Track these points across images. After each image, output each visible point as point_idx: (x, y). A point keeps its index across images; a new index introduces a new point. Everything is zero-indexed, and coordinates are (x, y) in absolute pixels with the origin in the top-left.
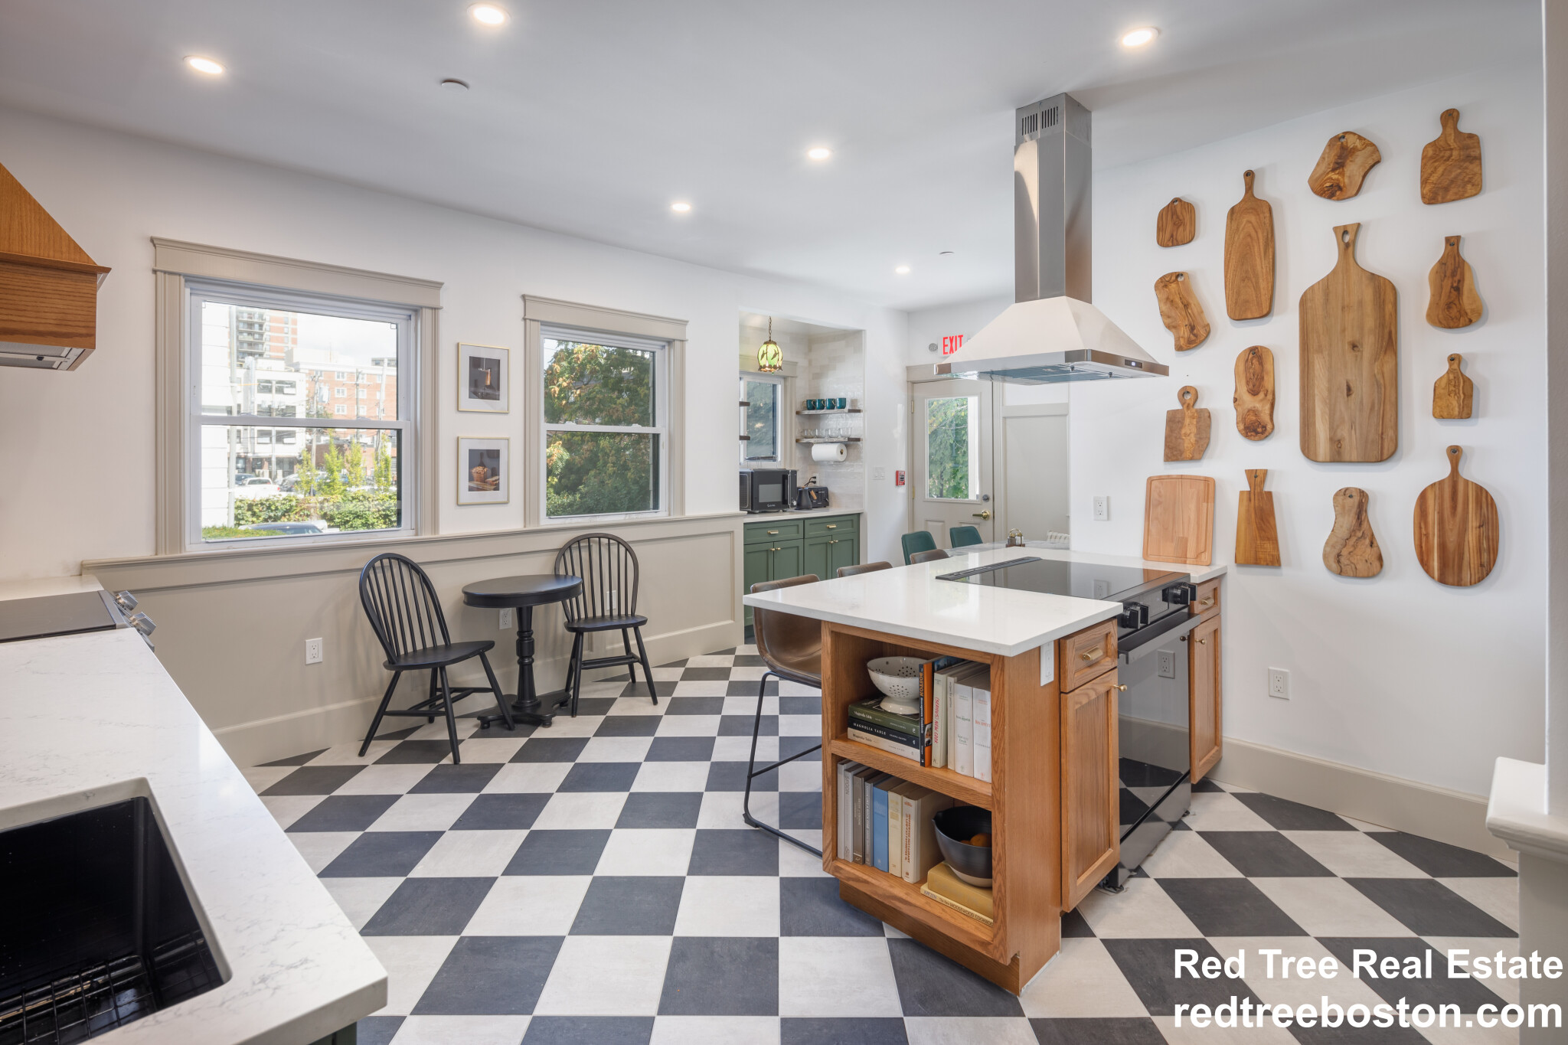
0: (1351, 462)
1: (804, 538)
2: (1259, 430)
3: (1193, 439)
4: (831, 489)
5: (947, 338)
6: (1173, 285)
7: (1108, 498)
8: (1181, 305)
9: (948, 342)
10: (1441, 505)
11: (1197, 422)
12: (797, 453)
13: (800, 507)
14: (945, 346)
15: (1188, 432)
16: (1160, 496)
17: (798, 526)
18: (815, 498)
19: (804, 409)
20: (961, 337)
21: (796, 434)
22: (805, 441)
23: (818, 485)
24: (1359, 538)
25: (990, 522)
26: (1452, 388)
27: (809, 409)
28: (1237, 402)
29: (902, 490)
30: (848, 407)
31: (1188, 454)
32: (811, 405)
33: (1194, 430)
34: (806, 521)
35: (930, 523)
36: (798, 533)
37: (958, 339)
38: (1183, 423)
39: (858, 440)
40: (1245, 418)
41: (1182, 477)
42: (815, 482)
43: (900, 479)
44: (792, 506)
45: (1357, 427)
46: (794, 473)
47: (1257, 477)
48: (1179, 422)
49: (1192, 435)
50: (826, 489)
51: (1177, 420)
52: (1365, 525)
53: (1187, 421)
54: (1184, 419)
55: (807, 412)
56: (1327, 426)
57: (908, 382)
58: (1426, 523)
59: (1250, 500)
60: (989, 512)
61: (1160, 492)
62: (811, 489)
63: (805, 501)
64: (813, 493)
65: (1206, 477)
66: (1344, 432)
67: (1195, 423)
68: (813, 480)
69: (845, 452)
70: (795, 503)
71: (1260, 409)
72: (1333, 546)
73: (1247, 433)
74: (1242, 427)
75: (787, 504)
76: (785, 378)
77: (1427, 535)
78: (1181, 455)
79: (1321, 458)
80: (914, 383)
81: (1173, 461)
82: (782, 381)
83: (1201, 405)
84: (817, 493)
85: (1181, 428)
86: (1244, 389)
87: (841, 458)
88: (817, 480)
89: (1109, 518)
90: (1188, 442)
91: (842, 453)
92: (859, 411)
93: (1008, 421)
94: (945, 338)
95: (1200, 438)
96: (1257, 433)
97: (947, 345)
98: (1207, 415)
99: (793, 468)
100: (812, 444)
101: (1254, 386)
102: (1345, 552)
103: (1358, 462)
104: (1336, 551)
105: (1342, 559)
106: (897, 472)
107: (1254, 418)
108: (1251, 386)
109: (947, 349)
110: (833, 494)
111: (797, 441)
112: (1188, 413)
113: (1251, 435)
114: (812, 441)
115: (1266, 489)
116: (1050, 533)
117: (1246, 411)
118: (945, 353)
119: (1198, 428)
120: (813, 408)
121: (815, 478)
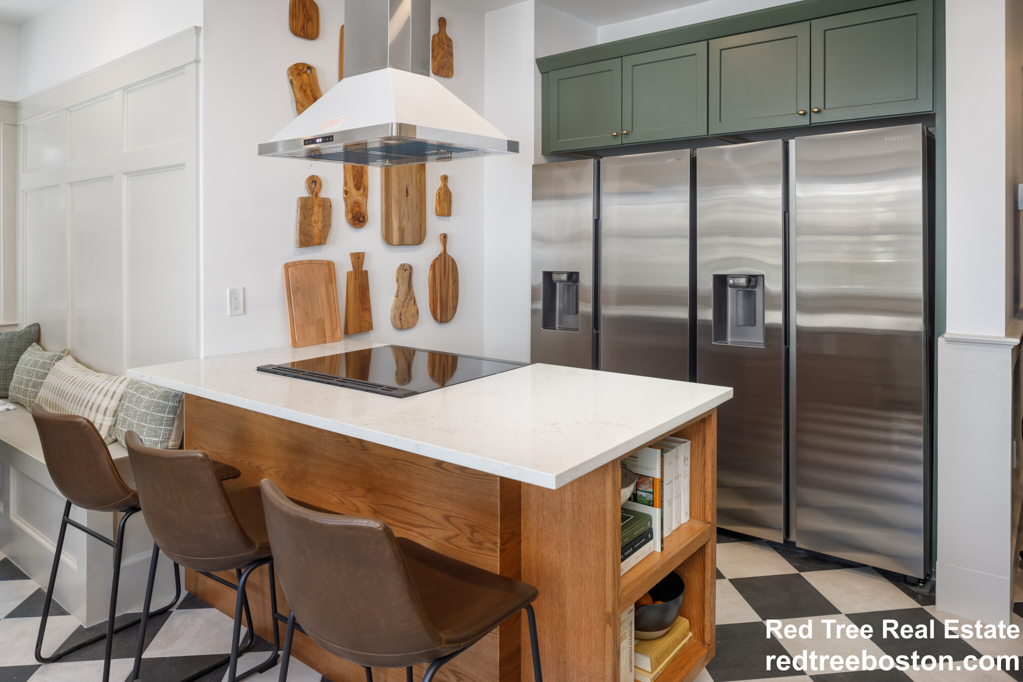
0: (408, 245)
2: (361, 219)
3: (320, 225)
6: (305, 76)
7: (244, 289)
8: (311, 97)
10: (441, 272)
11: (323, 211)
15: (317, 219)
16: (297, 282)
24: (409, 300)
26: (445, 197)
28: (348, 195)
31: (317, 240)
33: (321, 218)
38: (313, 211)
40: (353, 209)
41: (311, 262)
45: (411, 219)
47: (358, 259)
48: (310, 209)
49: (320, 222)
51: (308, 207)
52: (411, 291)
53: (316, 209)
54: (313, 207)
56: (398, 218)
58: (435, 285)
59: (356, 279)
61: (297, 278)
65: (328, 261)
66: (405, 223)
67: (321, 211)
71: (361, 202)
72: (398, 308)
73: (354, 222)
74: (351, 216)
77: (436, 292)
78: (312, 242)
79: (395, 243)
81: (306, 246)
83: (323, 194)
85: (312, 215)
86: (351, 184)
89: (245, 312)
90: (316, 230)
95: (325, 225)
96: (360, 222)
98: (329, 204)
101: (357, 182)
102: (403, 312)
103: (411, 245)
104: (399, 312)
105: (403, 317)
107: (358, 209)
108: (356, 182)
112: (316, 202)
113: (356, 224)
115: (364, 268)
117: (353, 202)
119: (324, 216)
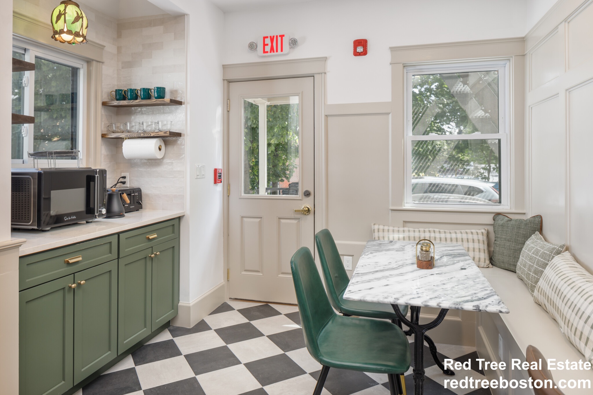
1: (118, 258)
4: (144, 191)
5: (267, 37)
9: (268, 41)
12: (103, 150)
13: (110, 215)
14: (265, 45)
17: (110, 243)
18: (128, 201)
19: (112, 100)
20: (282, 36)
21: (101, 128)
22: (114, 135)
23: (128, 185)
25: (310, 217)
27: (117, 100)
29: (219, 187)
30: (167, 99)
32: (121, 95)
34: (121, 235)
35: (245, 219)
36: (111, 252)
37: (279, 39)
39: (179, 135)
42: (124, 183)
43: (217, 177)
44: (101, 215)
46: (103, 173)
50: (139, 191)
55: (116, 103)
57: (224, 80)
60: (311, 207)
62: (122, 192)
63: (116, 206)
64: (125, 196)
68: (122, 180)
69: (163, 148)
70: (104, 211)
75: (94, 213)
76: (89, 61)
80: (230, 82)
82: (85, 65)
84: (129, 195)
87: (159, 155)
88: (127, 180)
91: (160, 149)
92: (180, 103)
93: (329, 118)
94: (265, 38)
97: (267, 45)
99: (103, 167)
100: (122, 139)
106: (216, 170)
109: (268, 48)
110: (147, 195)
111: (103, 136)
114: (122, 135)
116: (376, 227)
118: (264, 52)
120: (124, 98)
121: (124, 177)
